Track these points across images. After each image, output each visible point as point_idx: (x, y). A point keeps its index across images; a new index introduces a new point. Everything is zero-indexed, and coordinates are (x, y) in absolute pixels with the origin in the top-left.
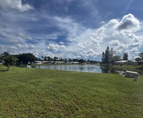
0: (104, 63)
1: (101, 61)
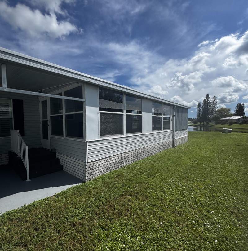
0: (201, 122)
1: (196, 117)
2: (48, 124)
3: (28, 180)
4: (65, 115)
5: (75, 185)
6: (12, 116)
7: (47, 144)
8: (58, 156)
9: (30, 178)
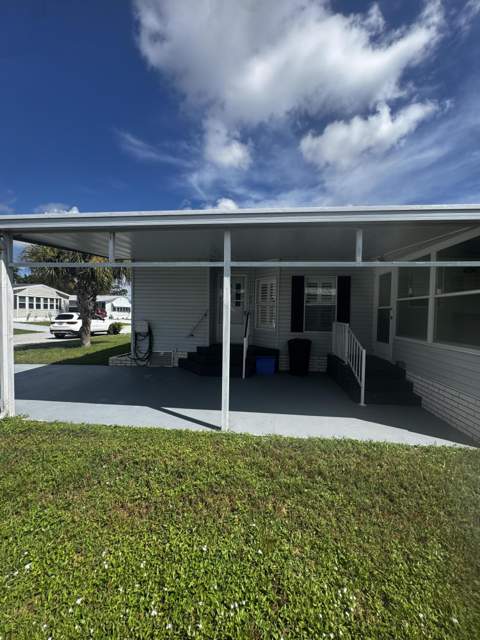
2: (392, 314)
3: (362, 404)
4: (436, 298)
5: (459, 445)
6: (334, 302)
7: (387, 352)
8: (410, 376)
9: (365, 403)
